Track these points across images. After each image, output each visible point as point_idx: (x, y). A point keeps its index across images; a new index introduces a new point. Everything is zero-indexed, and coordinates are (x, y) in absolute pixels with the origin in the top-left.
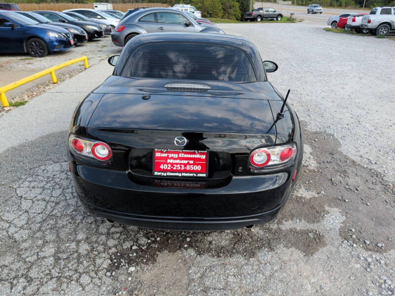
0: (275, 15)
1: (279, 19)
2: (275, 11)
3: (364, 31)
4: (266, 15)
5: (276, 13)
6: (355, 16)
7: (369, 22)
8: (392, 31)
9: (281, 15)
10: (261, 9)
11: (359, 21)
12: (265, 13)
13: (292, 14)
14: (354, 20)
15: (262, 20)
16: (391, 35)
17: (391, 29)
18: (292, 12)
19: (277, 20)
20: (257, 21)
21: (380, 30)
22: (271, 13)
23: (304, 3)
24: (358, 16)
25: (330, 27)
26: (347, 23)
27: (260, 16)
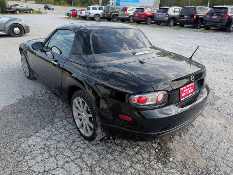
0: (28, 9)
1: (32, 12)
2: (27, 7)
3: (88, 19)
4: (22, 9)
5: (28, 8)
6: (81, 11)
7: (90, 14)
8: (101, 18)
9: (31, 9)
10: (18, 5)
11: (84, 13)
12: (21, 8)
13: (39, 9)
14: (81, 13)
15: (20, 12)
16: (101, 20)
17: (100, 17)
18: (39, 8)
19: (30, 12)
20: (16, 13)
21: (96, 18)
22: (25, 8)
23: (38, 2)
24: (83, 11)
25: (67, 16)
26: (78, 14)
27: (18, 10)
